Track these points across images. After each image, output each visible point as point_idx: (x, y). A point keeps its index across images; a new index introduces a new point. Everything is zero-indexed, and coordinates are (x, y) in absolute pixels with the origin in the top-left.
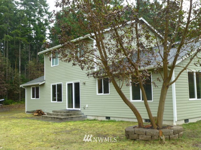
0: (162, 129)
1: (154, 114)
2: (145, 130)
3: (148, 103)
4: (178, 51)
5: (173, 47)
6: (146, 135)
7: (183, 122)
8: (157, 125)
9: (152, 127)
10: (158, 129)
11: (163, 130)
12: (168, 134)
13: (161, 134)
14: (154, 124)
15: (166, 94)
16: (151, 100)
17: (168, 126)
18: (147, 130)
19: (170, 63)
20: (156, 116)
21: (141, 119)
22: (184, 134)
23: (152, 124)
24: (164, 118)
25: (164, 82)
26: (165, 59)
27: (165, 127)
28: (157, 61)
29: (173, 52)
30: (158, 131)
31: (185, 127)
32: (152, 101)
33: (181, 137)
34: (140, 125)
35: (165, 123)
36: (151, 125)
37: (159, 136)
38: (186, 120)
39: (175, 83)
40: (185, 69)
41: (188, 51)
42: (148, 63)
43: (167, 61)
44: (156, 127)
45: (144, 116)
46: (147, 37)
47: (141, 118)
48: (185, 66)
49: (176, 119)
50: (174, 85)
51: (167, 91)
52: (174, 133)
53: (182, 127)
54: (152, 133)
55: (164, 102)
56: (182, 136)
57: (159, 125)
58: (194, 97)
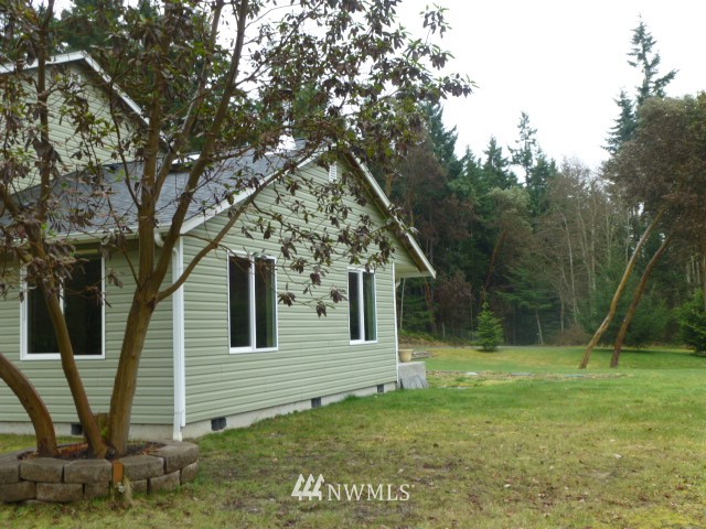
0: (125, 456)
1: (100, 403)
2: (59, 465)
3: (77, 365)
4: (192, 183)
5: (176, 170)
6: (63, 481)
7: (207, 428)
8: (107, 441)
9: (88, 453)
10: (110, 457)
11: (128, 462)
12: (143, 472)
13: (118, 473)
14: (98, 440)
15: (143, 332)
16: (100, 353)
17: (149, 444)
18: (68, 464)
19: (164, 222)
20: (106, 409)
21: (50, 424)
22: (200, 470)
23: (88, 440)
24: (134, 418)
25: (140, 290)
27: (135, 450)
30: (108, 464)
31: (209, 444)
32: (103, 356)
33: (192, 481)
34: (46, 444)
35: (135, 434)
36: (86, 445)
37: (111, 483)
38: (218, 422)
40: (214, 245)
41: (226, 186)
43: (154, 212)
44: (105, 449)
45: (62, 412)
47: (49, 419)
48: (213, 235)
49: (181, 419)
51: (147, 320)
52: (166, 469)
53: (195, 446)
54: (84, 472)
55: (135, 358)
56: (196, 474)
57: (114, 442)
58: (246, 343)
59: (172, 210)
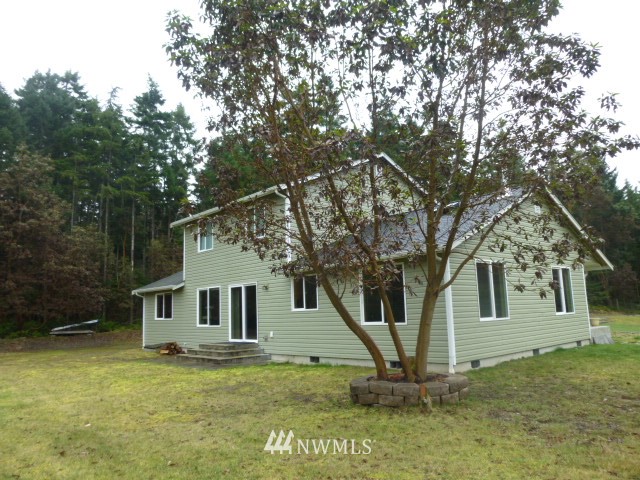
0: (425, 381)
1: (410, 351)
2: (390, 385)
3: (397, 328)
4: (457, 221)
5: (446, 212)
6: (392, 394)
7: (468, 367)
8: (415, 373)
9: (405, 379)
10: (417, 382)
11: (428, 385)
12: (437, 392)
13: (423, 393)
14: (410, 372)
15: (432, 309)
16: (404, 321)
17: (438, 375)
18: (395, 385)
19: (441, 245)
20: (413, 354)
21: (383, 362)
22: (470, 392)
23: (404, 371)
24: (429, 360)
25: (429, 286)
26: (430, 239)
27: (431, 378)
28: (414, 242)
29: (445, 223)
30: (417, 386)
31: (472, 376)
32: (406, 323)
33: (465, 399)
34: (381, 374)
35: (431, 369)
36: (403, 375)
37: (419, 397)
38: (475, 363)
39: (450, 286)
40: (471, 257)
41: (476, 222)
42: (396, 247)
43: (435, 240)
44: (414, 377)
45: (390, 354)
46: (394, 194)
47: (382, 358)
48: (470, 252)
49: (453, 361)
50: (449, 291)
51: (434, 303)
52: (451, 391)
53: (466, 378)
54: (405, 390)
55: (429, 325)
56: (467, 395)
57: (419, 373)
58: (490, 315)
59: (446, 238)
